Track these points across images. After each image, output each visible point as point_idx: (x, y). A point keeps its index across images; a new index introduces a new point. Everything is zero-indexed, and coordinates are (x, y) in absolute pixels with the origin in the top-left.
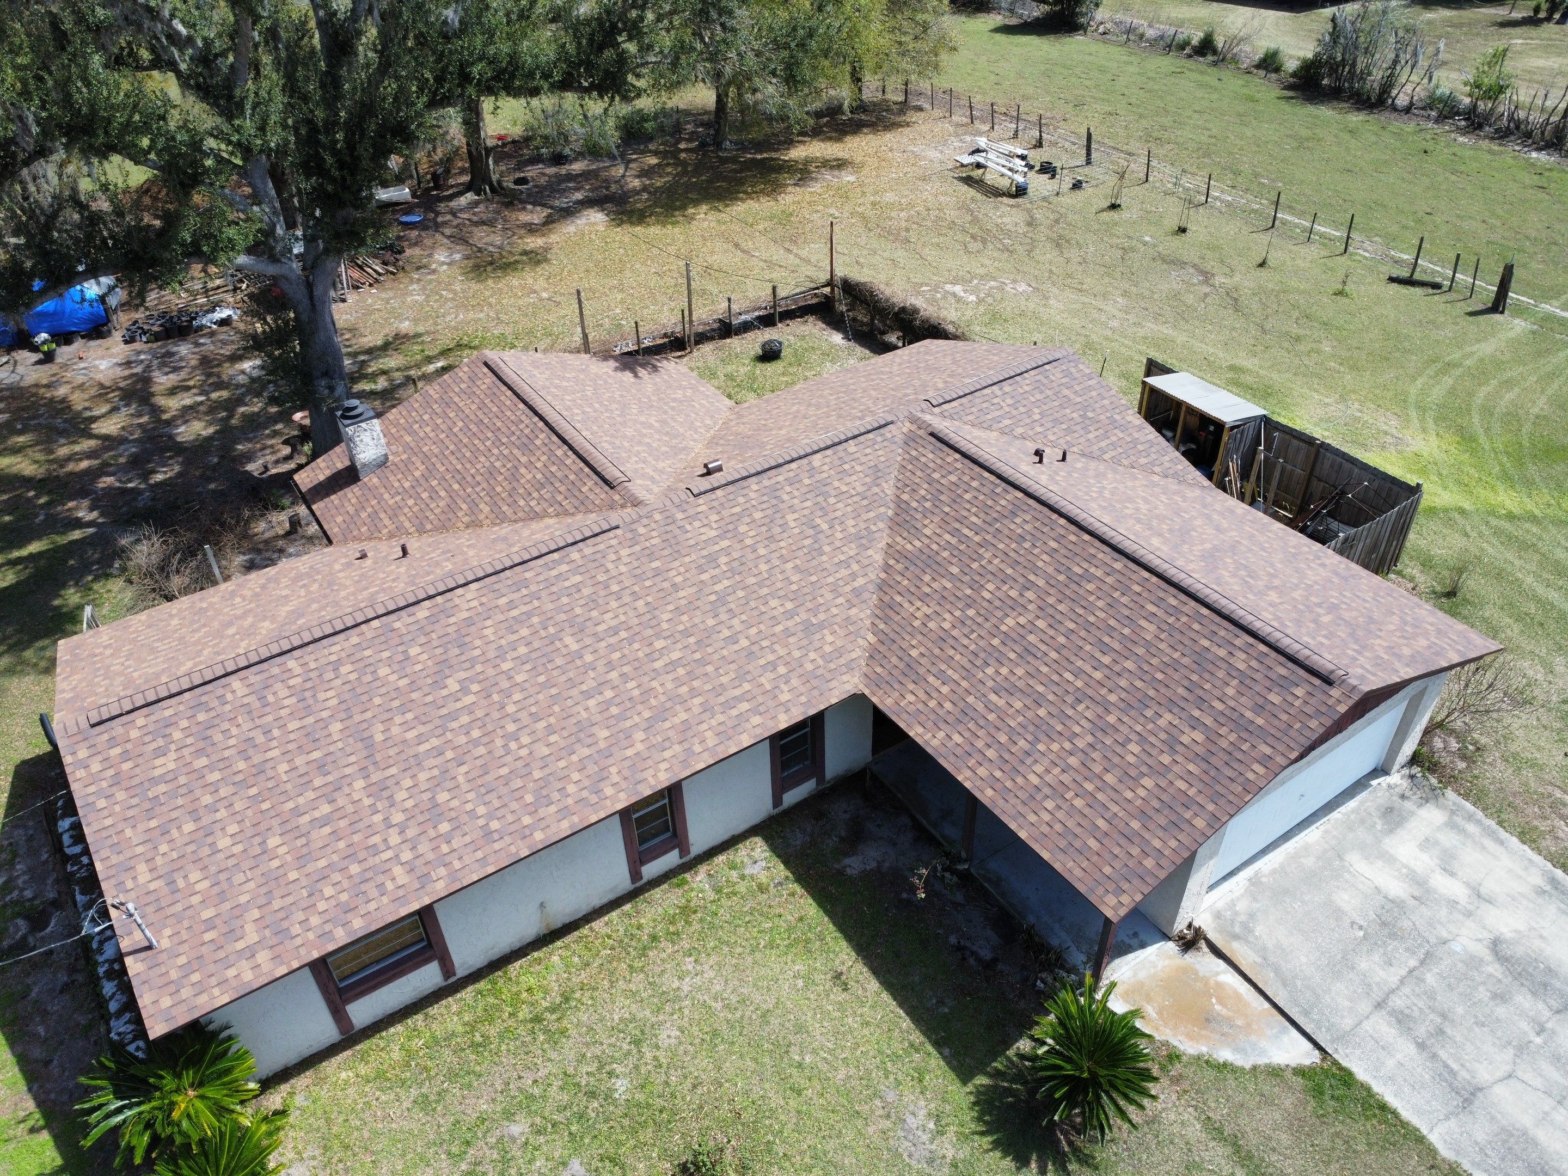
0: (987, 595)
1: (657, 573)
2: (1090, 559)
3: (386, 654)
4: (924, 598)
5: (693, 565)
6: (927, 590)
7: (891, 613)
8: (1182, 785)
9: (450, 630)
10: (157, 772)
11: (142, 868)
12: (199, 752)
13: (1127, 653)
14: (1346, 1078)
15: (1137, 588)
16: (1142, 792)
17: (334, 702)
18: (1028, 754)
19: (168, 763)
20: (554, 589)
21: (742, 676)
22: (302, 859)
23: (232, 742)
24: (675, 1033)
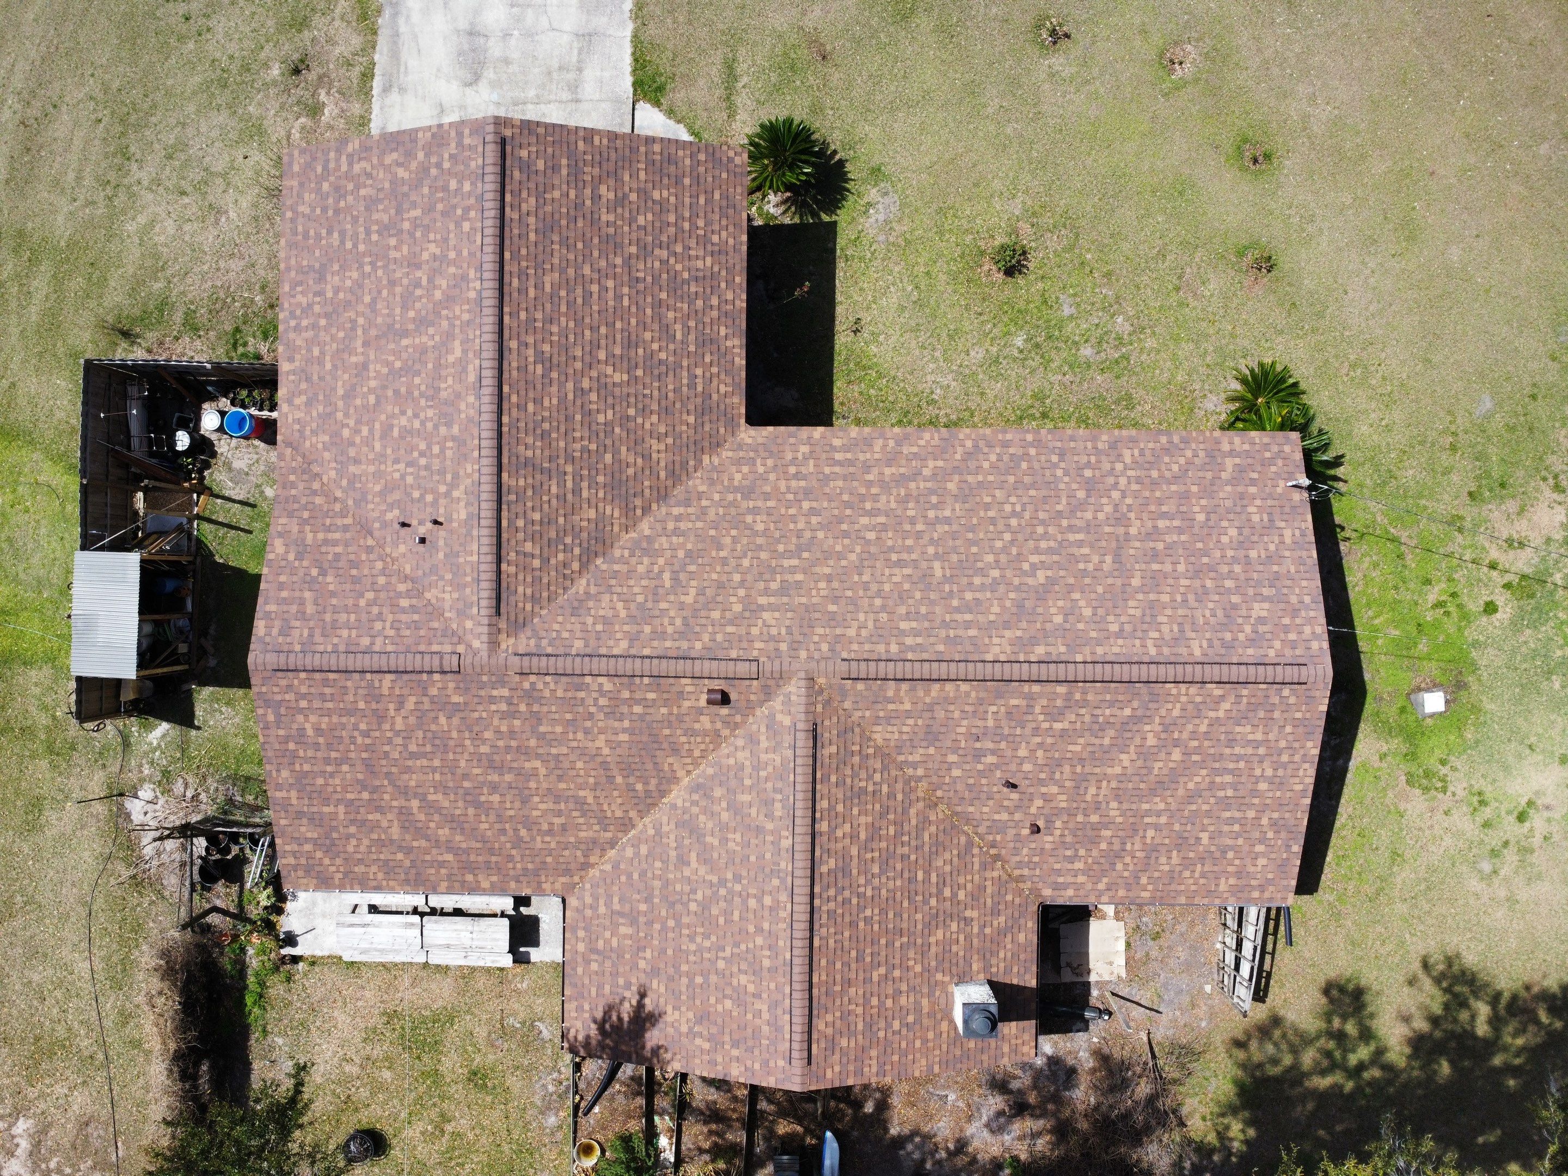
0: (610, 413)
1: (836, 600)
2: (522, 369)
3: (1081, 626)
4: (647, 457)
5: (802, 592)
6: (639, 461)
7: (677, 467)
8: (642, 175)
9: (1024, 624)
10: (1266, 605)
11: (1288, 540)
12: (1235, 607)
13: (580, 280)
14: (637, 85)
15: (523, 315)
16: (665, 193)
17: (1131, 603)
18: (697, 279)
19: (1260, 609)
20: (926, 624)
21: (827, 479)
22: (1185, 496)
23: (1211, 605)
24: (972, 353)
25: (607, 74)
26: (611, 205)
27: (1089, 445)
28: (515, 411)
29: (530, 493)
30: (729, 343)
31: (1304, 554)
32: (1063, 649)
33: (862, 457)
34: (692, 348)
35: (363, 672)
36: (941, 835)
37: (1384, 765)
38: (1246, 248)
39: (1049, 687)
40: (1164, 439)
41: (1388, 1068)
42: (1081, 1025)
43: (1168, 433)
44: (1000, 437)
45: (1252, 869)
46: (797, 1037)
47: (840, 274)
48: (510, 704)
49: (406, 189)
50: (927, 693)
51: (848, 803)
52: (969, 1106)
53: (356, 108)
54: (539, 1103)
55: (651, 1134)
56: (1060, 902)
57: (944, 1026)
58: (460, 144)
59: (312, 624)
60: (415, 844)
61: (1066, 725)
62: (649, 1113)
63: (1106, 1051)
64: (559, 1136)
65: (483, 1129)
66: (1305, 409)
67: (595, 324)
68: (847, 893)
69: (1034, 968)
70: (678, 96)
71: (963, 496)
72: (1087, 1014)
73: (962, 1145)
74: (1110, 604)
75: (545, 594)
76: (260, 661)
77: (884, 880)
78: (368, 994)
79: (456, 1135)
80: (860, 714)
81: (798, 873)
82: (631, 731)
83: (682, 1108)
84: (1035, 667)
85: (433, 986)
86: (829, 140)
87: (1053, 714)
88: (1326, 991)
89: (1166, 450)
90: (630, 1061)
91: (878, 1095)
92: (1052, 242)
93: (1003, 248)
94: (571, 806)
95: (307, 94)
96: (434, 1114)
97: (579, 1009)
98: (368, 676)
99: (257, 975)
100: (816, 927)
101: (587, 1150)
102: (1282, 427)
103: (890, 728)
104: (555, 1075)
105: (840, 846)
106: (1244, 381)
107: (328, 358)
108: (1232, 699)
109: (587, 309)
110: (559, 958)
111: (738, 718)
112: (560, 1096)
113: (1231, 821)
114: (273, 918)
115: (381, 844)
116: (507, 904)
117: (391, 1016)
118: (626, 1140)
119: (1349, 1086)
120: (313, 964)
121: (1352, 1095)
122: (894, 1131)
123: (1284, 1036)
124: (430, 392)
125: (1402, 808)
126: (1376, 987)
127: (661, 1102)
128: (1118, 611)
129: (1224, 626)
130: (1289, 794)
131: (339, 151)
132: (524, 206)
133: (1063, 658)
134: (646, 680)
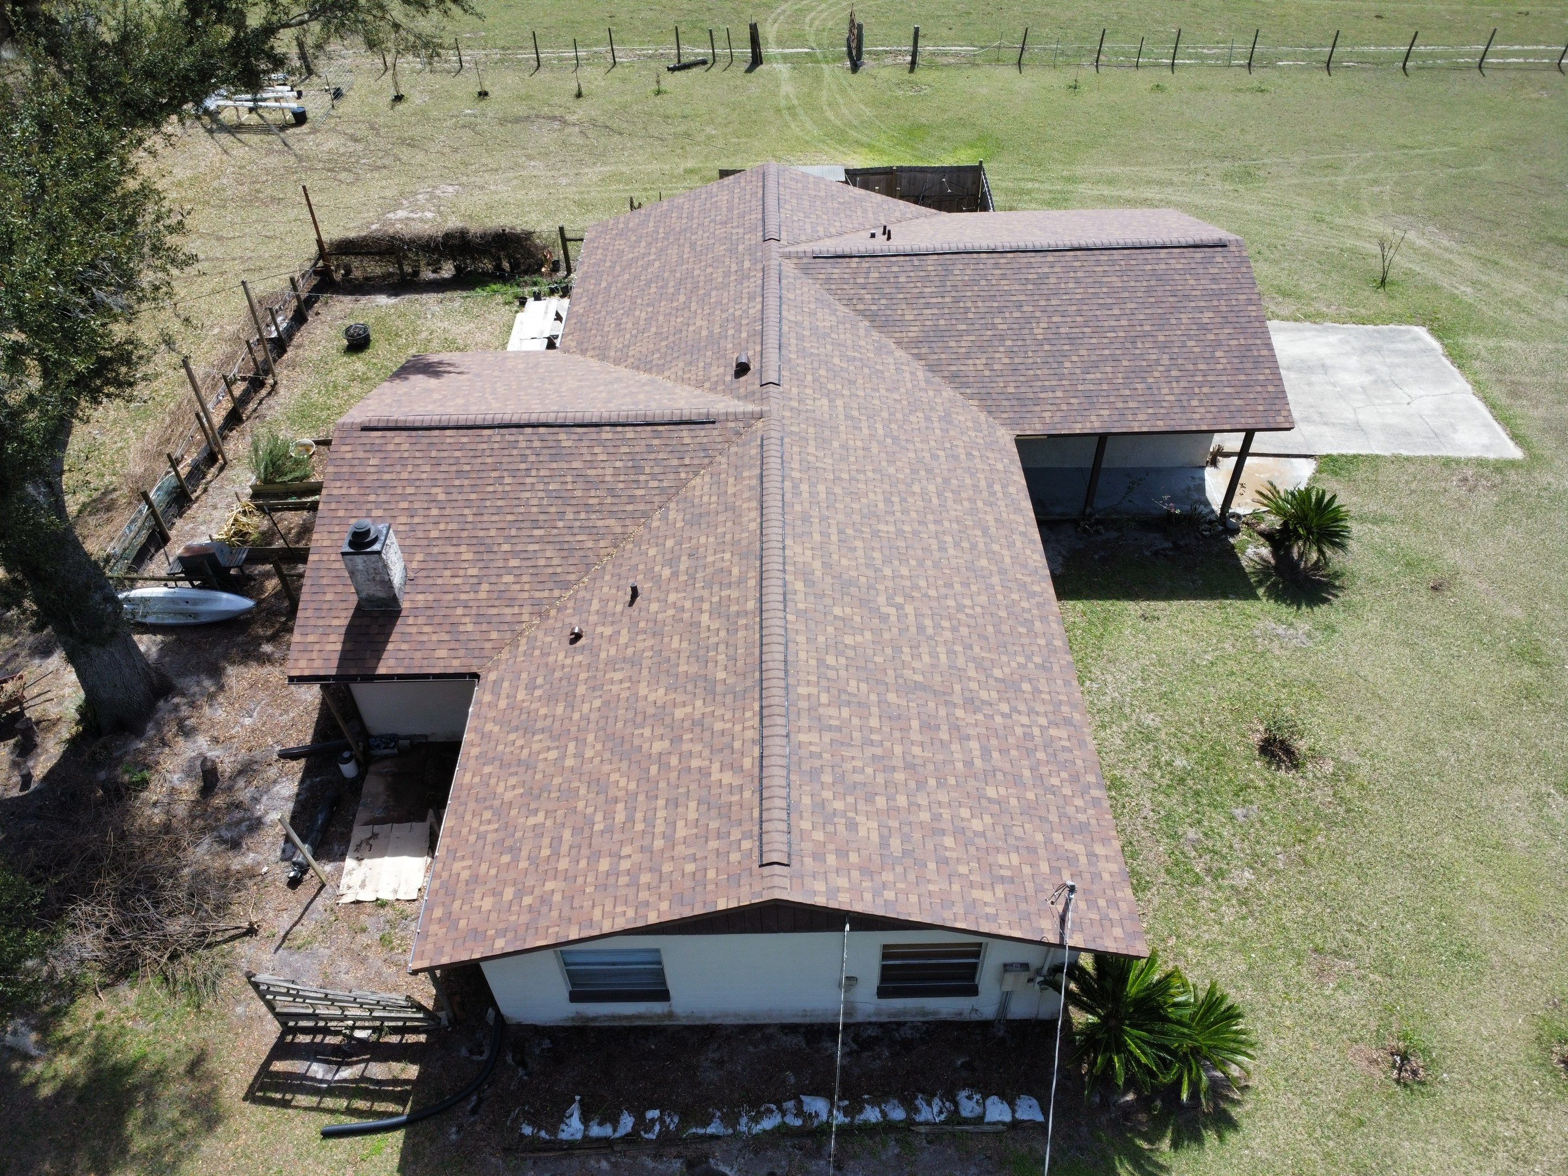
0: (1004, 327)
1: (845, 449)
4: (968, 356)
5: (851, 429)
6: (964, 350)
9: (828, 580)
11: (977, 894)
13: (1121, 301)
14: (1331, 458)
15: (1077, 264)
16: (1223, 361)
18: (1149, 389)
20: (824, 505)
21: (970, 472)
23: (869, 770)
25: (1331, 439)
26: (1197, 321)
28: (992, 262)
29: (922, 274)
31: (959, 911)
32: (801, 606)
33: (1001, 503)
34: (1081, 388)
35: (763, 204)
39: (753, 593)
45: (478, 894)
47: (1203, 603)
50: (747, 500)
61: (705, 623)
63: (247, 883)
67: (1084, 313)
71: (974, 569)
74: (860, 664)
75: (833, 287)
82: (710, 335)
87: (719, 608)
92: (1322, 797)
94: (642, 327)
99: (514, 289)
103: (707, 486)
108: (736, 782)
111: (722, 385)
113: (556, 843)
120: (517, 309)
129: (840, 779)
130: (588, 904)
132: (1173, 261)
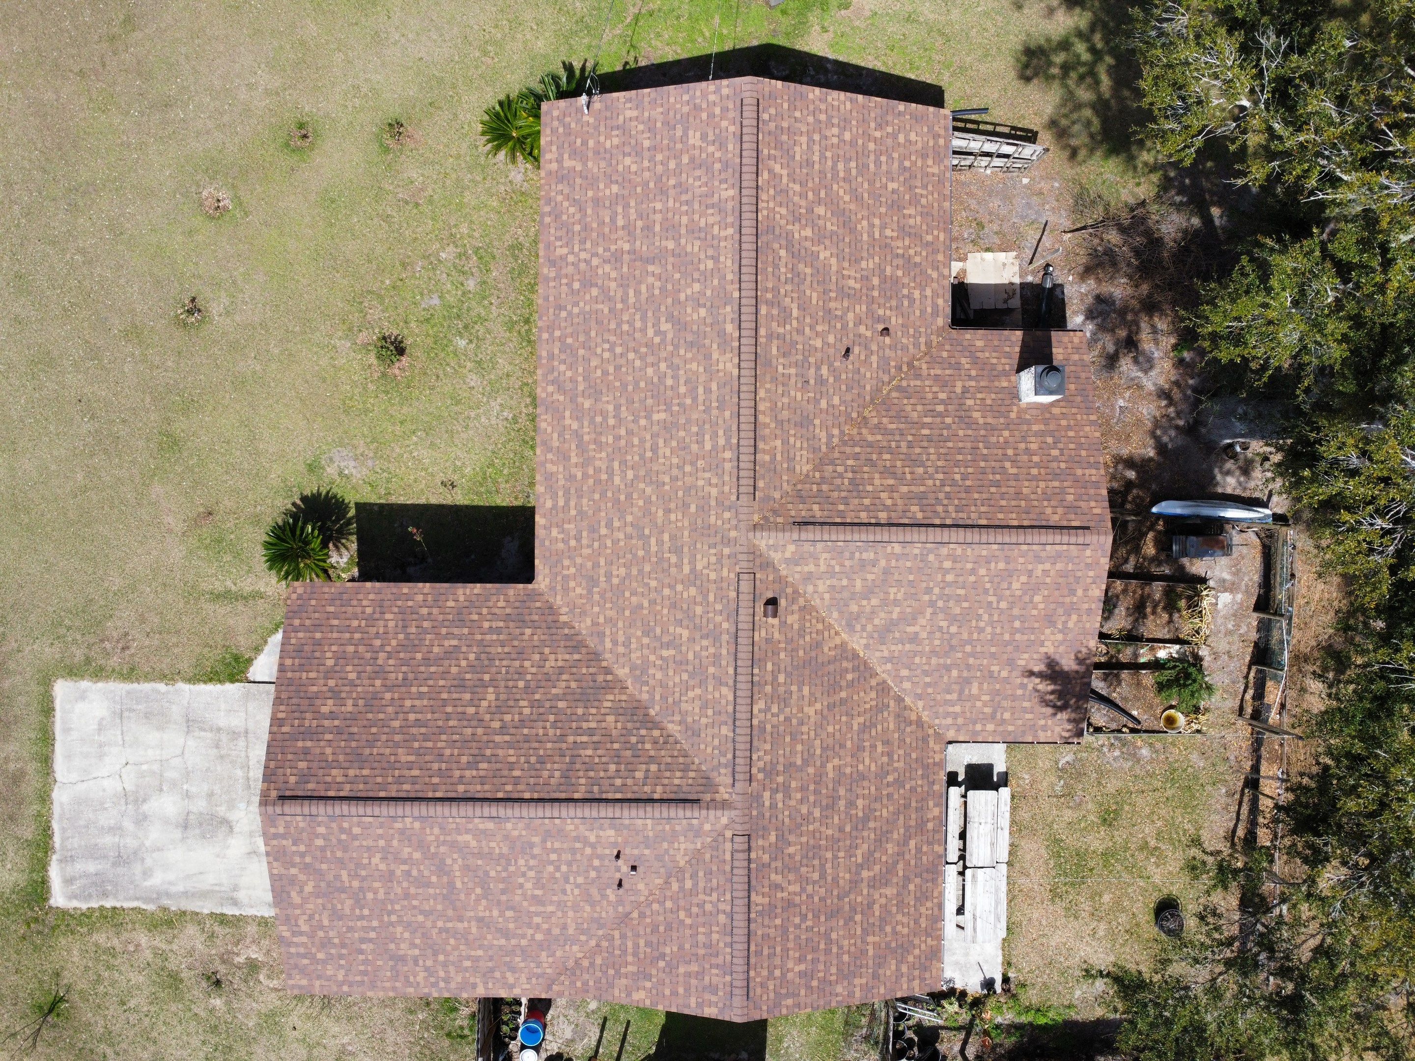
2: (483, 780)
3: (709, 293)
4: (561, 670)
6: (564, 677)
7: (570, 644)
8: (312, 675)
9: (707, 342)
10: (691, 133)
11: (635, 113)
12: (692, 160)
14: (232, 679)
15: (435, 780)
17: (689, 249)
18: (405, 627)
19: (694, 139)
21: (581, 513)
22: (597, 202)
24: (472, 384)
25: (223, 706)
26: (339, 702)
27: (552, 284)
28: (520, 787)
29: (592, 774)
30: (462, 598)
31: (646, 99)
32: (728, 309)
33: (561, 482)
34: (466, 631)
35: (749, 920)
36: (891, 413)
37: (831, 29)
38: (381, 145)
39: (762, 321)
40: (547, 220)
41: (1093, 28)
42: (1058, 291)
43: (542, 216)
44: (544, 361)
45: (920, 145)
46: (1065, 539)
47: (402, 500)
48: (777, 791)
49: (323, 884)
50: (766, 426)
51: (863, 494)
52: (1129, 388)
53: (252, 929)
54: (1130, 764)
55: (1156, 665)
56: (949, 311)
57: (1056, 411)
58: (283, 836)
59: (707, 966)
60: (901, 873)
61: (794, 306)
62: (1135, 666)
63: (1080, 269)
64: (1158, 745)
65: (1153, 813)
66: (522, 96)
67: (444, 716)
68: (941, 496)
69: (1006, 332)
70: (243, 643)
71: (596, 393)
72: (1048, 285)
73: (1163, 394)
74: (690, 267)
75: (681, 760)
76: (739, 1012)
77: (929, 463)
78: (1035, 916)
79: (1159, 836)
80: (785, 485)
81: (923, 539)
82: (800, 685)
83: (1132, 637)
84: (743, 333)
85: (1028, 857)
86: (283, 509)
87: (785, 317)
88: (1028, 79)
89: (557, 217)
90: (1089, 684)
91: (1120, 467)
92: (375, 314)
93: (379, 357)
94: (866, 736)
95: (239, 973)
96: (1140, 856)
97: (1044, 728)
98: (753, 915)
99: (1019, 1014)
100: (970, 522)
101: (1170, 721)
102: (537, 116)
103: (798, 458)
104: (1105, 749)
105: (899, 502)
106: (498, 148)
107: (473, 953)
108: (772, 163)
109: (431, 723)
110: (1002, 747)
111: (789, 590)
112: (1124, 745)
113: (878, 163)
114: (969, 999)
115: (901, 904)
116: (955, 792)
117: (1055, 894)
118: (1161, 687)
119: (1109, 60)
120: (1009, 964)
121: (1116, 57)
122: (1152, 453)
123: (1066, 116)
124: (503, 861)
125: (868, 13)
126: (1023, 37)
127: (1126, 655)
128: (696, 260)
129: (709, 170)
130: (854, 114)
131: (289, 944)
132: (339, 779)
133: (736, 308)
134: (756, 671)
